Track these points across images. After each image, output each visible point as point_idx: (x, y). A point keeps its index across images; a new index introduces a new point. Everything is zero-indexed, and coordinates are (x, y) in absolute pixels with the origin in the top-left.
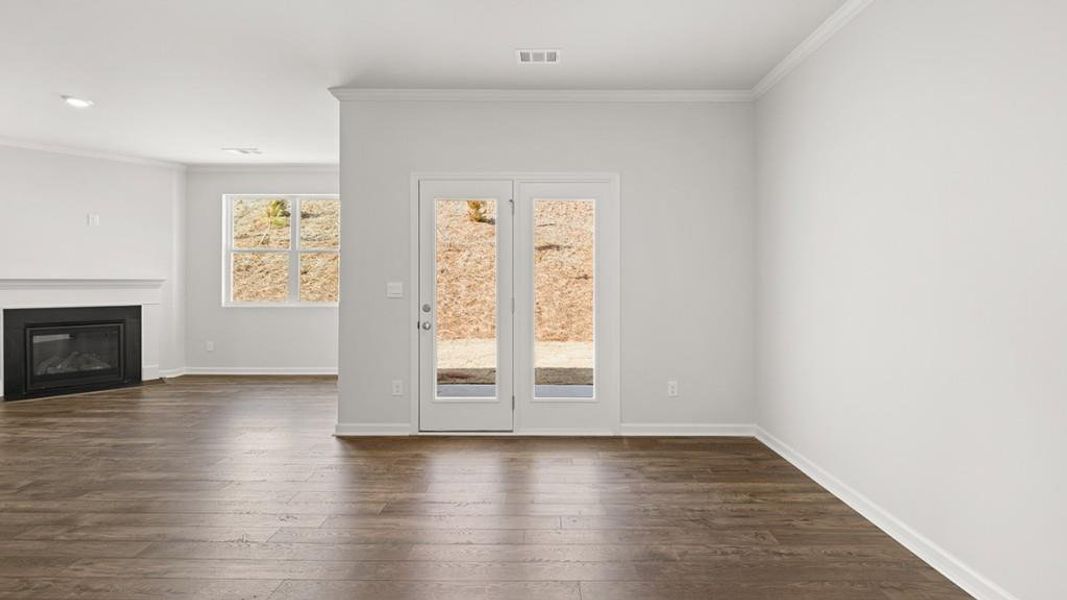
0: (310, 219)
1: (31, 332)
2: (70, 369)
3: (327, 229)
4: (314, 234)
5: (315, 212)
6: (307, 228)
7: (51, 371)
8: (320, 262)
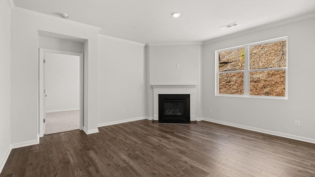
0: (229, 64)
1: (164, 101)
2: (172, 114)
3: (235, 66)
4: (231, 69)
5: (230, 61)
6: (228, 67)
7: (168, 114)
8: (234, 78)
